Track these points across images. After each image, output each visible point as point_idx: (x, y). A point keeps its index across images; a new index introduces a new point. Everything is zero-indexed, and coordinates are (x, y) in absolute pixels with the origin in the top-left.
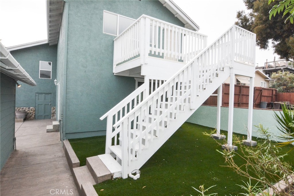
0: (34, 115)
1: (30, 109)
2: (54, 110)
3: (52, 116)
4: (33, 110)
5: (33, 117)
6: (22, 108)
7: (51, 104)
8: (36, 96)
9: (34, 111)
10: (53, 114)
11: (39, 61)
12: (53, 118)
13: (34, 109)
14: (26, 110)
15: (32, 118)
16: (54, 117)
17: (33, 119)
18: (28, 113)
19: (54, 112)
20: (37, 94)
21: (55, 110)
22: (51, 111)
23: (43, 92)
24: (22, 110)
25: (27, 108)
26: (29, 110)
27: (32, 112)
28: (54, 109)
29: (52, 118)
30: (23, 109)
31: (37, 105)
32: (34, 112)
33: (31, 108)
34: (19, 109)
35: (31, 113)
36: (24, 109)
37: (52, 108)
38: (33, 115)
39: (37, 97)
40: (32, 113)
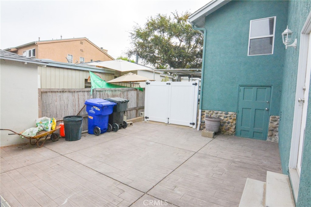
0: (234, 127)
1: (228, 115)
2: (276, 123)
3: (268, 135)
4: (233, 118)
5: (232, 130)
6: (215, 112)
7: (268, 110)
8: (240, 91)
9: (234, 120)
10: (272, 130)
11: (249, 22)
12: (271, 139)
13: (235, 116)
14: (221, 116)
15: (230, 132)
16: (273, 139)
17: (232, 134)
18: (225, 123)
19: (275, 128)
20: (242, 88)
21: (278, 124)
22: (267, 125)
23: (253, 84)
24: (215, 116)
25: (224, 112)
26: (227, 117)
27: (231, 121)
28: (276, 121)
29: (268, 140)
30: (217, 113)
31: (240, 109)
32: (235, 122)
33: (230, 113)
34: (211, 113)
35: (228, 123)
36: (219, 114)
37: (271, 118)
38: (232, 126)
39: (241, 94)
40: (231, 123)
